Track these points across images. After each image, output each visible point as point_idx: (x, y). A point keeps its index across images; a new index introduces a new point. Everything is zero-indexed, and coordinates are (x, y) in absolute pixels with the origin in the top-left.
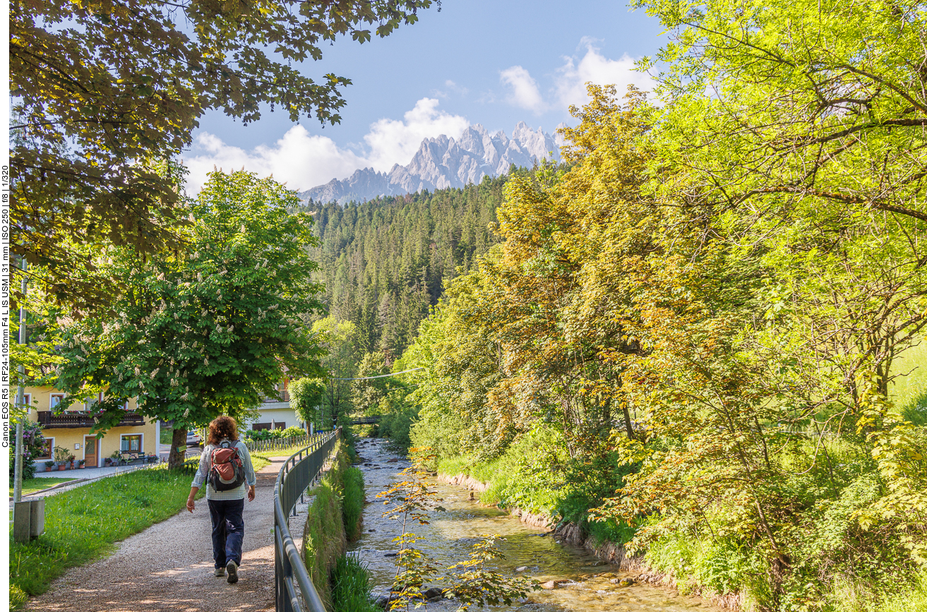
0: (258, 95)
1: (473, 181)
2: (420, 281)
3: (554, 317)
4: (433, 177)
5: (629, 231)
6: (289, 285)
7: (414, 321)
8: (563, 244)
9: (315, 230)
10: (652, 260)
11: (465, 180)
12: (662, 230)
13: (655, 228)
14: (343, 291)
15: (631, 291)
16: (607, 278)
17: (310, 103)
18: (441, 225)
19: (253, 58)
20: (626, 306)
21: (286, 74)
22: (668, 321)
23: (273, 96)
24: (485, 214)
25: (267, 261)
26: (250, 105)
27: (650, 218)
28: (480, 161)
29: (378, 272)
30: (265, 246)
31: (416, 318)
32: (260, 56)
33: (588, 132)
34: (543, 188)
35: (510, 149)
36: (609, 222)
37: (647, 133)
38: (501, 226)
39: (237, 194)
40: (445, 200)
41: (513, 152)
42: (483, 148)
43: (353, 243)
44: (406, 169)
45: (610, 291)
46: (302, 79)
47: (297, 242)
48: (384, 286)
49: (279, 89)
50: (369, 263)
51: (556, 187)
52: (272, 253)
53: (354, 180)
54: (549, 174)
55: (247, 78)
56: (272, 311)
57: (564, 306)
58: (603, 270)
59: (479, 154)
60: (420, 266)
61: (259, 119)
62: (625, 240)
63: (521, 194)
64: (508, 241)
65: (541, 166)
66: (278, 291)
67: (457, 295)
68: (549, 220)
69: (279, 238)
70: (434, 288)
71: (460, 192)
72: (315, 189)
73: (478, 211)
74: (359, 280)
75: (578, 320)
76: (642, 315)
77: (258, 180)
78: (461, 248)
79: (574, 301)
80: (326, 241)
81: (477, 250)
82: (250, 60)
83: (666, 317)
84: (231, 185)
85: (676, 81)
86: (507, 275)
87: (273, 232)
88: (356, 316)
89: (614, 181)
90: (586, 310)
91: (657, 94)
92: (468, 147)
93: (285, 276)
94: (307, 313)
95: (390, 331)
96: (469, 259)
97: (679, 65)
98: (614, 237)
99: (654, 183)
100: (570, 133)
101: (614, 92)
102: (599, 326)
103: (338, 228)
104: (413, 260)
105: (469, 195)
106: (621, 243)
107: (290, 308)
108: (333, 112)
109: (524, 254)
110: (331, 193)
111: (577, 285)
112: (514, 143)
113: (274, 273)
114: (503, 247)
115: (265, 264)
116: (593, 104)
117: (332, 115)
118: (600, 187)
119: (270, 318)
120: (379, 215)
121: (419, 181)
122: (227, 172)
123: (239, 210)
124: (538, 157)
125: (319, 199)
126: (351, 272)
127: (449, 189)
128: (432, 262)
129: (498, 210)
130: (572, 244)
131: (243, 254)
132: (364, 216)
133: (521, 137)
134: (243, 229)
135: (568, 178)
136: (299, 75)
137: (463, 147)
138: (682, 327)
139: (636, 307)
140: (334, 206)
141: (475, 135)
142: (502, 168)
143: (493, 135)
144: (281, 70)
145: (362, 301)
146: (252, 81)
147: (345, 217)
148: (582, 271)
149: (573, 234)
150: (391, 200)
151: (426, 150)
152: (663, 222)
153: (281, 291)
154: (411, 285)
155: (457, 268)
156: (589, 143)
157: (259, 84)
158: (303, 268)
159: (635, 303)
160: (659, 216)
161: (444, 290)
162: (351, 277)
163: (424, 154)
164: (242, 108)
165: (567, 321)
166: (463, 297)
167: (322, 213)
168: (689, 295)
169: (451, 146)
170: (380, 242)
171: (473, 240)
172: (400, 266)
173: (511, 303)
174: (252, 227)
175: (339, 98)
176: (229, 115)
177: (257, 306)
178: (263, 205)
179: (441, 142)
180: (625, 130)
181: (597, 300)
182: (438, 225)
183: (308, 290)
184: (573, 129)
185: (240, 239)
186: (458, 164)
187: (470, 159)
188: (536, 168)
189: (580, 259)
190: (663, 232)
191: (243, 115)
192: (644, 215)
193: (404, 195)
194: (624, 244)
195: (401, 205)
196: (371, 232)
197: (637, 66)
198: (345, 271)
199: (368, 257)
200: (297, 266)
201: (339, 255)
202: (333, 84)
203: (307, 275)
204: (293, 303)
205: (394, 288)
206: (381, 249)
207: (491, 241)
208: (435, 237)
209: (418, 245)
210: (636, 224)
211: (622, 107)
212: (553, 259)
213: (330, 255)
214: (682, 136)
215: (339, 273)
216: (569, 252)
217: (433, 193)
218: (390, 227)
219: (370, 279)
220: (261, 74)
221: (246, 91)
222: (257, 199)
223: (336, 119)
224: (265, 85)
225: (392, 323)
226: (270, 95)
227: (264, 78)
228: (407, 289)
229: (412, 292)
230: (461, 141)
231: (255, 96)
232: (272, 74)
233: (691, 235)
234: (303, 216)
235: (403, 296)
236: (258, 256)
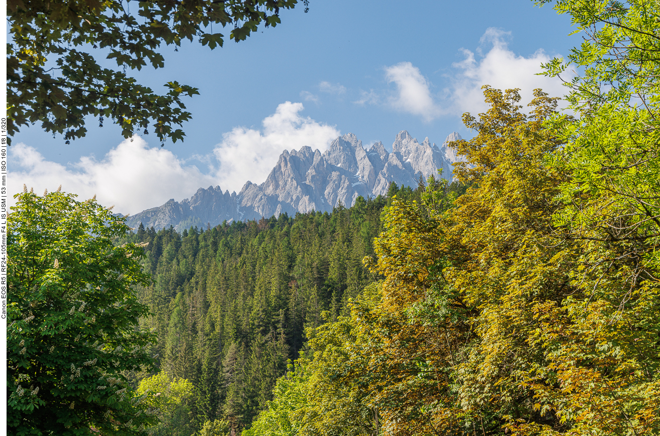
0: (84, 107)
1: (343, 203)
2: (276, 328)
3: (446, 377)
4: (294, 198)
5: (539, 268)
6: (111, 334)
7: (268, 379)
8: (457, 283)
9: (145, 265)
10: (570, 305)
11: (334, 201)
12: (581, 268)
13: (573, 265)
14: (178, 340)
15: (543, 346)
16: (513, 327)
17: (148, 116)
18: (303, 258)
19: (79, 63)
20: (537, 365)
21: (119, 82)
22: (592, 385)
23: (103, 108)
24: (359, 245)
25: (84, 303)
26: (75, 118)
27: (565, 252)
28: (353, 179)
29: (223, 316)
30: (83, 285)
31: (270, 376)
32: (89, 61)
33: (486, 146)
34: (432, 213)
35: (390, 164)
36: (514, 256)
37: (560, 148)
38: (379, 261)
39: (50, 220)
40: (309, 226)
41: (393, 169)
42: (356, 163)
43: (193, 280)
44: (261, 188)
45: (516, 345)
46: (138, 88)
47: (123, 280)
48: (231, 334)
49: (110, 99)
50: (213, 305)
51: (447, 213)
52: (91, 295)
53: (195, 201)
54: (439, 197)
55: (72, 87)
56: (88, 368)
57: (458, 363)
58: (508, 317)
59: (351, 170)
60: (276, 309)
61: (84, 135)
62: (534, 280)
63: (405, 221)
64: (388, 281)
65: (428, 186)
66: (97, 342)
67: (322, 348)
68: (439, 254)
69: (101, 275)
70: (293, 337)
71: (328, 217)
72: (147, 212)
73: (349, 241)
74: (199, 327)
75: (477, 382)
76: (559, 376)
77: (78, 203)
78: (329, 286)
79: (472, 356)
80: (158, 278)
81: (348, 290)
82: (75, 66)
83: (591, 380)
84: (44, 210)
85: (593, 88)
86: (387, 324)
87: (94, 267)
88: (194, 373)
89: (520, 206)
90: (487, 369)
91: (569, 103)
92: (337, 162)
93: (108, 323)
94: (133, 371)
95: (237, 393)
96: (338, 301)
97: (598, 68)
98: (521, 276)
99: (569, 211)
100: (464, 146)
101: (517, 98)
102: (504, 389)
103: (175, 261)
104: (268, 302)
105: (338, 221)
106: (529, 284)
107: (111, 364)
108: (174, 127)
109: (407, 297)
110: (167, 218)
111: (475, 335)
112: (395, 157)
113: (94, 319)
114: (382, 287)
115: (82, 307)
116: (492, 112)
117: (173, 130)
118: (502, 213)
119: (86, 377)
120: (226, 244)
121: (277, 202)
122: (40, 193)
123: (53, 240)
124: (425, 174)
125: (152, 225)
126: (189, 317)
127: (313, 213)
128: (292, 303)
129: (376, 241)
130: (468, 284)
131: (54, 295)
132: (207, 246)
133: (403, 149)
134: (56, 263)
135: (463, 203)
136: (135, 84)
137: (332, 161)
138: (609, 393)
139: (552, 366)
140: (169, 233)
141: (346, 147)
142: (379, 188)
143: (368, 147)
144: (113, 77)
145: (202, 352)
146: (78, 91)
147: (183, 247)
148: (482, 318)
149: (470, 271)
150: (240, 227)
151: (286, 165)
152: (582, 259)
153: (102, 342)
154: (264, 333)
155: (323, 313)
156: (488, 160)
157: (87, 94)
158: (129, 313)
159: (550, 361)
160: (577, 251)
161: (307, 340)
162: (189, 321)
163: (283, 169)
164: (65, 122)
165: (462, 382)
166: (330, 350)
167: (155, 242)
168: (618, 352)
169: (316, 160)
170: (227, 279)
171: (343, 276)
172: (251, 309)
173: (392, 359)
174: (67, 261)
175: (183, 110)
176: (48, 130)
177: (70, 362)
178: (82, 234)
179: (305, 156)
180: (531, 144)
181: (500, 355)
182: (299, 257)
183: (134, 340)
184: (468, 141)
185: (51, 276)
186: (325, 183)
187: (340, 177)
188: (422, 188)
189: (478, 303)
190: (582, 271)
191: (66, 130)
192: (558, 249)
193: (258, 220)
194: (533, 285)
195: (253, 233)
196: (216, 266)
197: (545, 70)
198: (182, 315)
199: (211, 298)
200: (122, 309)
201: (174, 295)
202: (175, 94)
203: (135, 322)
204: (116, 357)
205: (243, 337)
206: (228, 288)
207: (366, 278)
208: (295, 273)
209: (275, 282)
210: (548, 260)
211: (529, 115)
212: (444, 303)
213: (164, 294)
214: (602, 156)
215: (174, 318)
216: (464, 293)
217: (294, 218)
218: (240, 259)
219: (213, 326)
220: (89, 82)
221: (69, 102)
222: (75, 227)
223: (178, 135)
224: (94, 95)
225: (240, 382)
226: (99, 106)
227: (92, 87)
228: (259, 339)
229: (266, 342)
230: (329, 154)
231: (81, 108)
232: (102, 82)
233: (618, 275)
234: (132, 247)
235: (255, 347)
236: (73, 298)
